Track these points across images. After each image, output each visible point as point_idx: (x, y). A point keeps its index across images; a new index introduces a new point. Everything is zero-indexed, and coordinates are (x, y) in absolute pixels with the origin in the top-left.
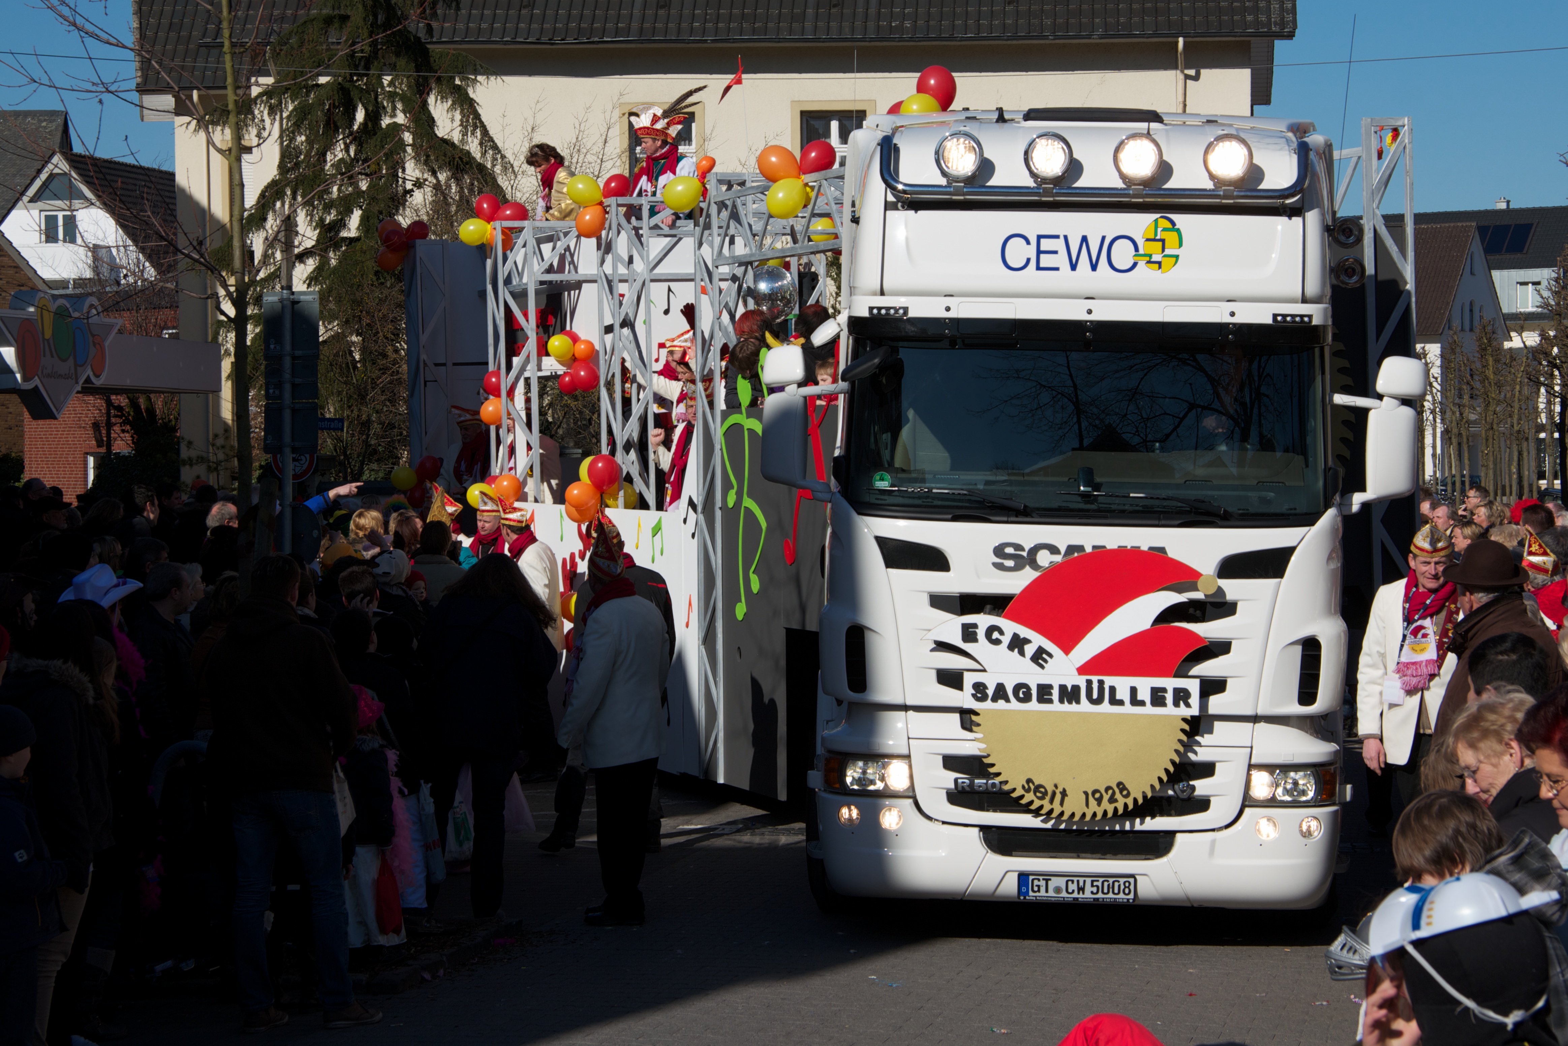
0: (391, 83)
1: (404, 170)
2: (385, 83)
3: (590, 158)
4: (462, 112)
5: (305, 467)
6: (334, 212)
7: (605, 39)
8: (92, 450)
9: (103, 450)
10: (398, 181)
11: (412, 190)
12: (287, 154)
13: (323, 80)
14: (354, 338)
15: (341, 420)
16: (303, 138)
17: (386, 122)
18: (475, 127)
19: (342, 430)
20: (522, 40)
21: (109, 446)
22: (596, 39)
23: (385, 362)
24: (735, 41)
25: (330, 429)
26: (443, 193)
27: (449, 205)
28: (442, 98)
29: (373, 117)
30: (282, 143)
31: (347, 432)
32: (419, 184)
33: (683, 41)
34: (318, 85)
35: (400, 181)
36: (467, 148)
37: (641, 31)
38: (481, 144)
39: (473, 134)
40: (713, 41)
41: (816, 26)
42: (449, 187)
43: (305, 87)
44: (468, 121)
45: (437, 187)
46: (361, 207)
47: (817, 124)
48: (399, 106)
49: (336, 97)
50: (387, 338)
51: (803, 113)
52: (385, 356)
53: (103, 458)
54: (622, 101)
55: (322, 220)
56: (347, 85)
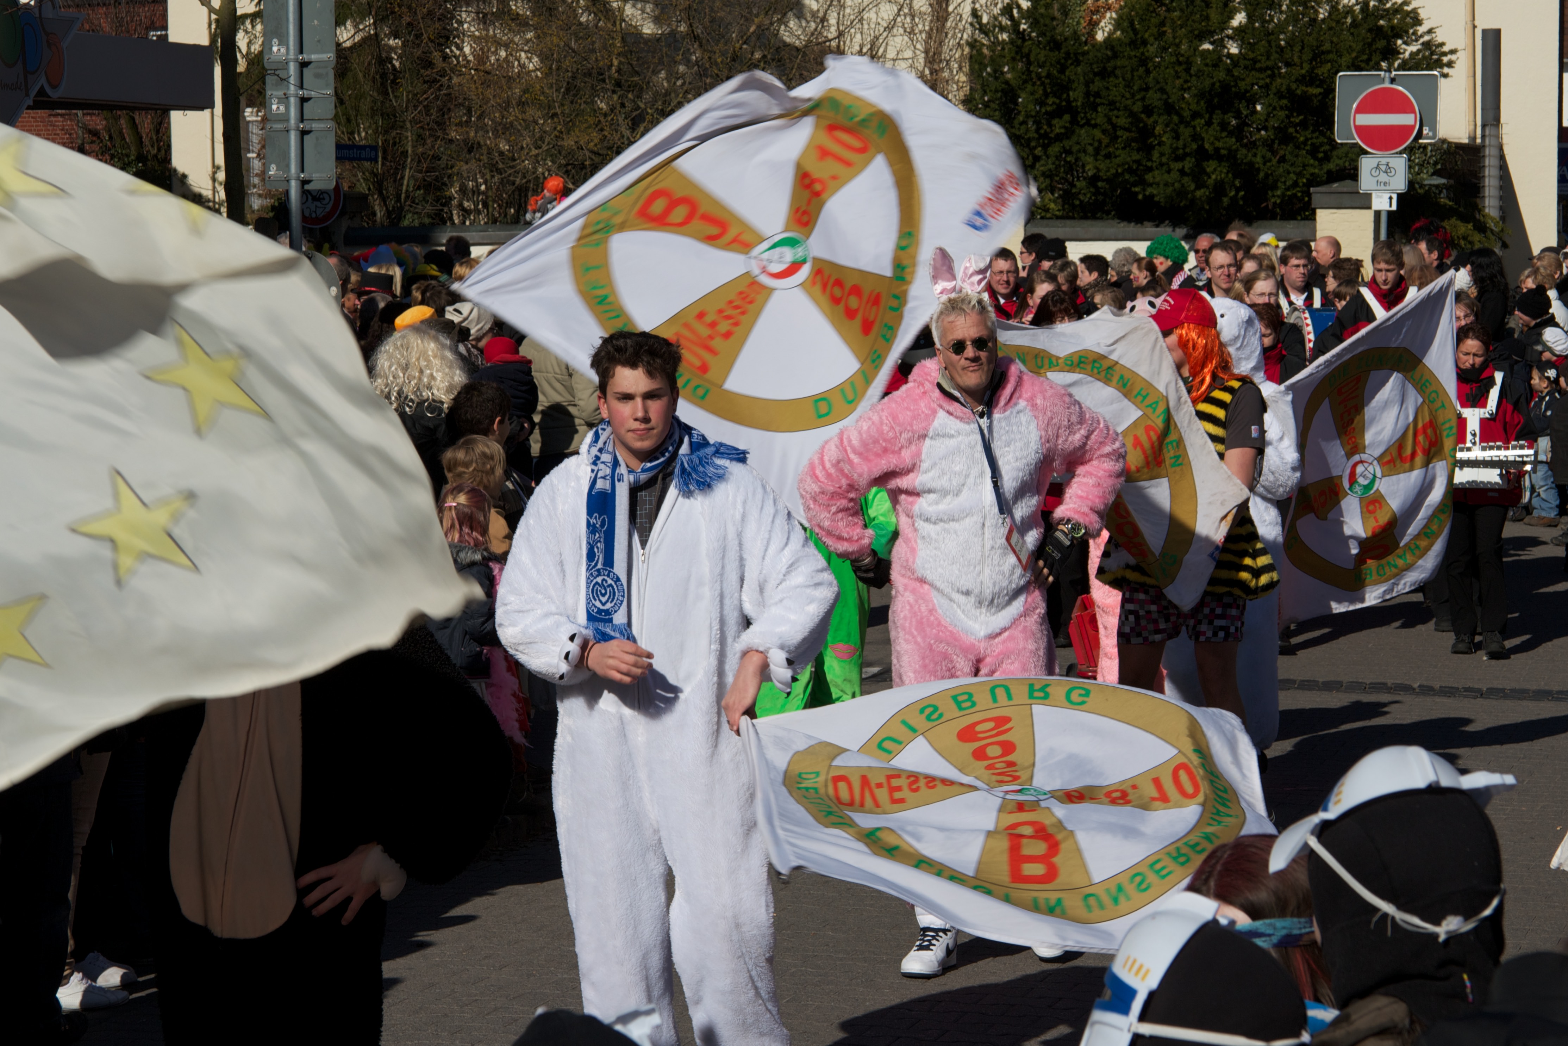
5: (329, 208)
14: (391, 42)
15: (374, 148)
19: (377, 162)
23: (428, 72)
25: (360, 159)
31: (383, 164)
50: (432, 41)
52: (430, 64)
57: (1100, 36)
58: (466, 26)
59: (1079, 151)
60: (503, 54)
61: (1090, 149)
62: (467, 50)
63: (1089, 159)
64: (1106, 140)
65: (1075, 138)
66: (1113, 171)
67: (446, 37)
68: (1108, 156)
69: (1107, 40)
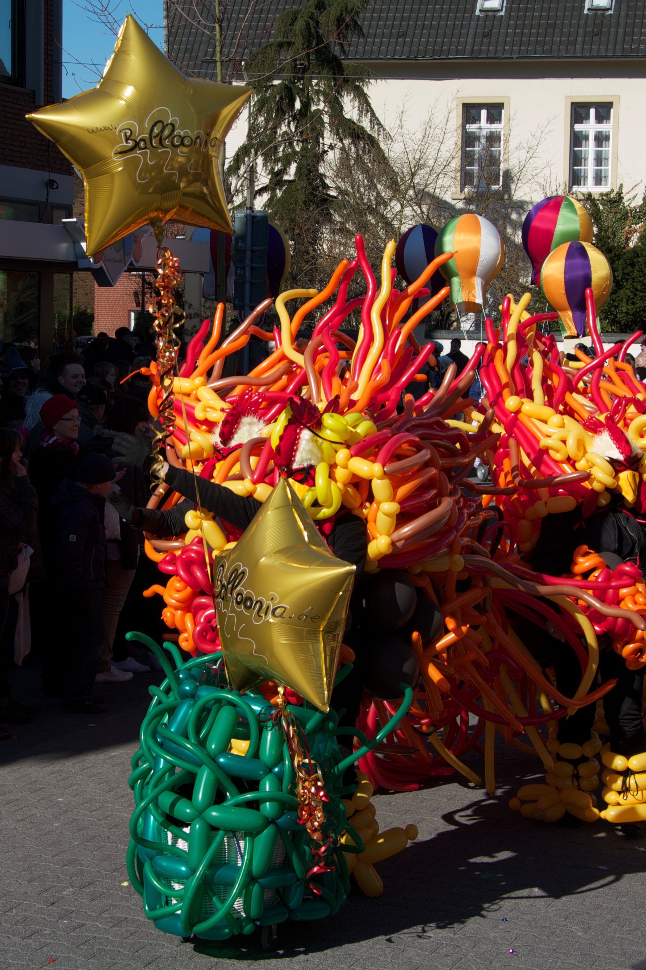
0: (317, 84)
1: (323, 139)
2: (314, 84)
3: (437, 131)
4: (359, 102)
6: (280, 164)
7: (450, 57)
8: (134, 309)
9: (140, 309)
10: (319, 146)
11: (328, 151)
12: (253, 128)
13: (276, 82)
14: (289, 242)
16: (263, 118)
17: (313, 108)
18: (367, 111)
20: (397, 57)
21: (143, 306)
22: (444, 57)
23: (307, 257)
24: (531, 58)
26: (346, 152)
27: (349, 160)
28: (348, 93)
29: (306, 105)
30: (249, 121)
32: (332, 147)
33: (498, 58)
34: (272, 86)
35: (321, 145)
36: (361, 124)
37: (472, 51)
38: (371, 122)
39: (365, 116)
40: (517, 58)
41: (583, 49)
42: (350, 149)
43: (265, 87)
44: (362, 107)
45: (343, 149)
46: (296, 162)
47: (582, 111)
48: (322, 98)
49: (283, 93)
50: (309, 242)
51: (573, 104)
52: (308, 253)
53: (139, 313)
54: (458, 96)
55: (273, 169)
56: (291, 85)
57: (631, 245)
58: (325, 235)
59: (619, 300)
60: (342, 249)
61: (625, 300)
62: (325, 247)
63: (624, 304)
64: (632, 296)
65: (618, 294)
66: (634, 310)
67: (315, 240)
68: (633, 303)
69: (635, 247)
